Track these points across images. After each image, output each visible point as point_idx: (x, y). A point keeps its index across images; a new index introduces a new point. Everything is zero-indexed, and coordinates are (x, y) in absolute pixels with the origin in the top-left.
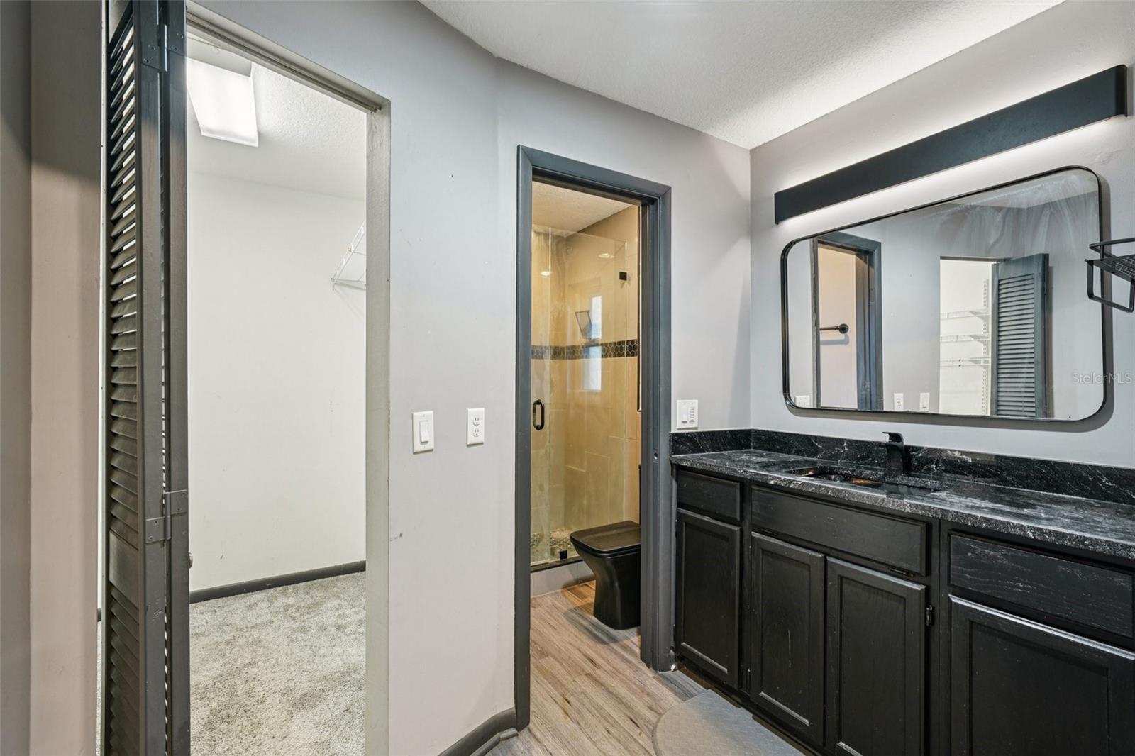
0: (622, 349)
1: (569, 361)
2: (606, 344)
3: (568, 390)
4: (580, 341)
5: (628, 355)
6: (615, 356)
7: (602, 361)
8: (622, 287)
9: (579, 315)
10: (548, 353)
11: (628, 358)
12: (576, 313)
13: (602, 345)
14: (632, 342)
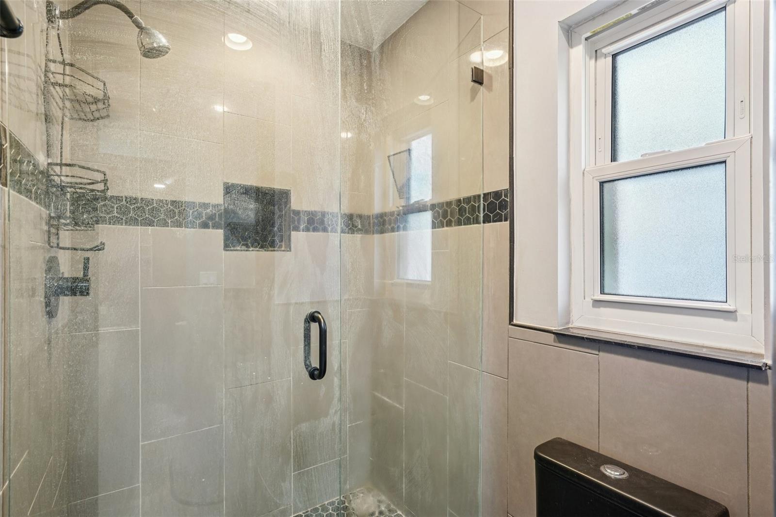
0: (474, 209)
1: (377, 237)
2: (441, 205)
3: (377, 281)
4: (393, 204)
5: (487, 220)
6: (459, 223)
7: (433, 233)
8: (473, 98)
9: (392, 158)
10: (339, 224)
11: (487, 225)
12: (389, 157)
13: (433, 207)
14: (497, 195)
